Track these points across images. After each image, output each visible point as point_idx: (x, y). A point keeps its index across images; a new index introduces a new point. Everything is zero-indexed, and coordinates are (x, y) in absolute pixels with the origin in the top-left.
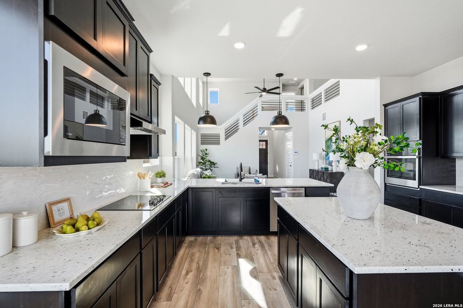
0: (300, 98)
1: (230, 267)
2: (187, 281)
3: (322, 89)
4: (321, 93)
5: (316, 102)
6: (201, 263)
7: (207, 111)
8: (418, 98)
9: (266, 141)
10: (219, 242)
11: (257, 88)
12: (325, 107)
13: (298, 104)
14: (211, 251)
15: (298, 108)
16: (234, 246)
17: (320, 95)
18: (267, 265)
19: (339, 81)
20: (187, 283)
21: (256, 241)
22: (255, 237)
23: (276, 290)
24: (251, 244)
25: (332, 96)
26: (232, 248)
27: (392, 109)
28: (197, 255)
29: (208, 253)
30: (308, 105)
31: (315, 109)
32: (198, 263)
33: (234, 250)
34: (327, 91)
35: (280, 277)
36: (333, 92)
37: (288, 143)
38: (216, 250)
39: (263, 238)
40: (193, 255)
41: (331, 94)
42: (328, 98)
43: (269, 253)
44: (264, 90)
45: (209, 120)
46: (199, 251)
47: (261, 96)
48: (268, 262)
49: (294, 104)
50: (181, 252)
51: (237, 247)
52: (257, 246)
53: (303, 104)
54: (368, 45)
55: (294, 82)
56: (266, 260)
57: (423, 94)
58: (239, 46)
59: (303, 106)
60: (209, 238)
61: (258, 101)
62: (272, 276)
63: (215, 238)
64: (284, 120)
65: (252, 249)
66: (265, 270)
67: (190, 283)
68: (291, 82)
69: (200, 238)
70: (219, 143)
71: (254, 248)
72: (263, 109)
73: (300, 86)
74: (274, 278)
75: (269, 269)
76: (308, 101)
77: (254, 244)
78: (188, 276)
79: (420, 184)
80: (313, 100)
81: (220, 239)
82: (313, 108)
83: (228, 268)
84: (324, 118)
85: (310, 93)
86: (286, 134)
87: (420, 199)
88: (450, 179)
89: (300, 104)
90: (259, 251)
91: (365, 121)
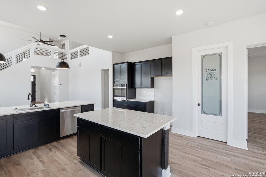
0: (62, 50)
1: (39, 173)
3: (78, 49)
4: (78, 51)
5: (74, 56)
8: (126, 64)
9: (34, 76)
10: (17, 159)
11: (34, 38)
12: (80, 59)
13: (60, 54)
14: (12, 169)
15: (60, 57)
16: (34, 157)
17: (77, 52)
18: (67, 159)
19: (89, 47)
21: (51, 147)
22: (49, 145)
23: (81, 170)
24: (48, 150)
26: (33, 159)
27: (116, 67)
30: (69, 56)
31: (73, 60)
33: (36, 159)
34: (82, 51)
35: (80, 162)
36: (85, 52)
38: (17, 166)
39: (55, 143)
41: (84, 53)
42: (82, 55)
44: (41, 41)
47: (39, 45)
48: (67, 157)
49: (57, 53)
51: (37, 157)
52: (53, 150)
53: (64, 55)
54: (113, 36)
55: (58, 40)
57: (128, 62)
58: (42, 8)
60: (3, 160)
61: (32, 46)
62: (74, 163)
63: (9, 158)
65: (50, 153)
66: (68, 162)
68: (56, 39)
71: (52, 152)
72: (36, 53)
73: (62, 43)
74: (76, 164)
75: (69, 160)
77: (50, 150)
82: (72, 59)
83: (37, 174)
84: (80, 66)
85: (70, 49)
86: (53, 72)
87: (127, 105)
88: (134, 96)
89: (62, 54)
90: (56, 153)
91: (102, 70)
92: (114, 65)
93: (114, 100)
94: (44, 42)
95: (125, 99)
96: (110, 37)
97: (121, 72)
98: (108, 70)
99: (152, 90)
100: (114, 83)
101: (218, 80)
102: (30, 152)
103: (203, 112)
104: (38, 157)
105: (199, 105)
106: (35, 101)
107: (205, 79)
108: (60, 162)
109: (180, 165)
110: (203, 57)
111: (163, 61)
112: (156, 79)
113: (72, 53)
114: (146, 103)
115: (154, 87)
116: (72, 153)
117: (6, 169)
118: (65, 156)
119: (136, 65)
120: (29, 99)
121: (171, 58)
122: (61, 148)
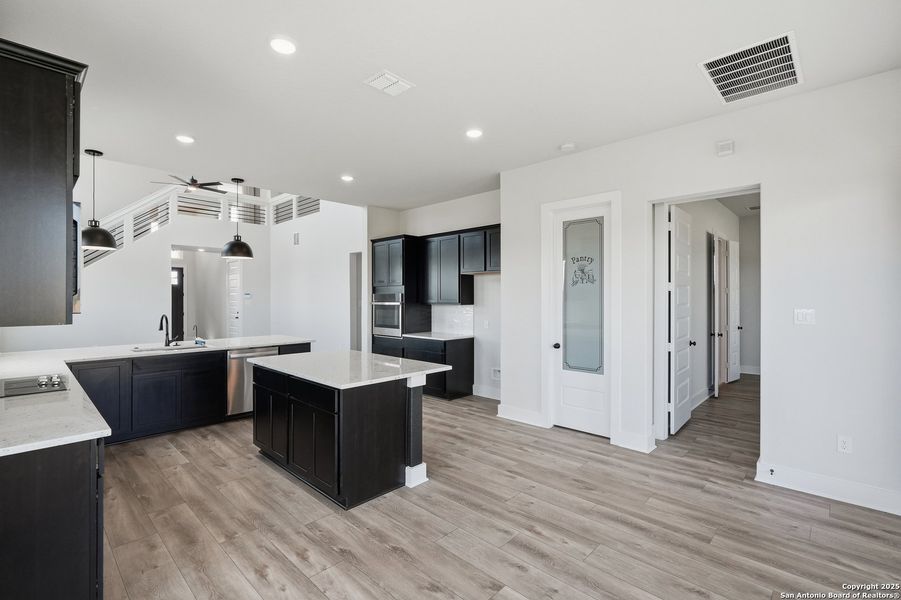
1: (179, 468)
3: (293, 196)
4: (291, 200)
5: (282, 214)
8: (401, 240)
9: (180, 270)
10: (138, 448)
12: (297, 224)
14: (129, 459)
15: (248, 218)
16: (171, 445)
17: (289, 203)
21: (206, 432)
22: (202, 430)
24: (199, 438)
25: (308, 210)
26: (168, 448)
27: (381, 247)
30: (269, 214)
31: (280, 224)
33: (174, 449)
34: (301, 201)
36: (308, 206)
37: (231, 277)
38: (139, 457)
39: (215, 427)
42: (303, 211)
44: (194, 182)
47: (188, 192)
51: (176, 447)
52: (209, 437)
53: (257, 211)
54: (355, 177)
57: (405, 236)
58: (185, 140)
59: (257, 215)
61: (174, 194)
64: (245, 250)
65: (203, 441)
71: (207, 440)
76: (268, 209)
77: (204, 437)
79: (403, 333)
80: (277, 208)
82: (277, 222)
83: (175, 469)
84: (296, 242)
85: (272, 197)
87: (403, 349)
88: (427, 326)
89: (253, 210)
90: (216, 442)
91: (351, 254)
92: (373, 241)
93: (373, 335)
94: (202, 186)
95: (397, 333)
96: (347, 178)
97: (389, 262)
98: (360, 255)
99: (469, 308)
100: (374, 290)
101: (597, 283)
102: (165, 439)
103: (567, 365)
104: (179, 447)
105: (557, 346)
107: (570, 282)
108: (219, 454)
109: (459, 469)
110: (568, 226)
111: (488, 232)
112: (478, 280)
113: (277, 206)
114: (445, 342)
115: (471, 302)
116: (246, 443)
117: (118, 459)
118: (231, 448)
119: (430, 242)
120: (161, 328)
121: (499, 225)
122: (227, 436)
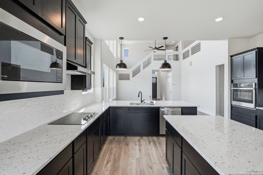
0: (176, 53)
1: (135, 159)
2: (107, 168)
3: (189, 48)
5: (186, 56)
6: (116, 155)
7: (121, 60)
8: (255, 51)
9: (156, 78)
10: (128, 141)
11: (150, 47)
12: (191, 58)
13: (175, 56)
14: (123, 146)
16: (137, 143)
17: (188, 51)
18: (158, 158)
19: (200, 43)
20: (107, 171)
21: (151, 140)
22: (150, 138)
24: (148, 142)
25: (195, 52)
26: (136, 145)
28: (114, 150)
29: (121, 148)
30: (181, 57)
32: (114, 155)
33: (138, 146)
34: (193, 49)
35: (167, 168)
36: (196, 49)
37: (169, 79)
38: (126, 146)
39: (155, 138)
40: (112, 149)
42: (193, 53)
43: (160, 149)
44: (156, 48)
45: (122, 66)
46: (116, 147)
47: (155, 52)
48: (159, 156)
49: (173, 56)
50: (105, 147)
51: (139, 145)
52: (151, 144)
53: (177, 56)
54: (224, 18)
55: (172, 44)
56: (157, 154)
57: (258, 48)
58: (141, 19)
59: (177, 58)
60: (122, 137)
61: (152, 54)
62: (162, 166)
63: (126, 138)
64: (168, 66)
65: (149, 145)
66: (157, 162)
67: (109, 171)
68: (171, 44)
69: (117, 138)
70: (129, 79)
71: (150, 145)
72: (154, 59)
73: (176, 46)
74: (163, 168)
75: (159, 160)
77: (150, 143)
78: (108, 165)
79: (256, 106)
80: (184, 54)
81: (129, 138)
82: (184, 59)
83: (133, 160)
84: (191, 65)
85: (182, 50)
86: (168, 74)
87: (256, 116)
89: (176, 56)
90: (153, 148)
91: (216, 66)
92: (231, 56)
93: (231, 105)
95: (252, 106)
96: (219, 19)
97: (244, 66)
98: (223, 65)
100: (232, 81)
102: (137, 138)
104: (140, 145)
106: (157, 98)
108: (151, 157)
113: (184, 53)
120: (139, 96)
122: (158, 145)
